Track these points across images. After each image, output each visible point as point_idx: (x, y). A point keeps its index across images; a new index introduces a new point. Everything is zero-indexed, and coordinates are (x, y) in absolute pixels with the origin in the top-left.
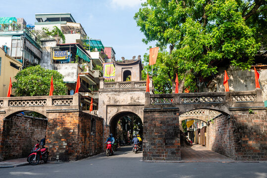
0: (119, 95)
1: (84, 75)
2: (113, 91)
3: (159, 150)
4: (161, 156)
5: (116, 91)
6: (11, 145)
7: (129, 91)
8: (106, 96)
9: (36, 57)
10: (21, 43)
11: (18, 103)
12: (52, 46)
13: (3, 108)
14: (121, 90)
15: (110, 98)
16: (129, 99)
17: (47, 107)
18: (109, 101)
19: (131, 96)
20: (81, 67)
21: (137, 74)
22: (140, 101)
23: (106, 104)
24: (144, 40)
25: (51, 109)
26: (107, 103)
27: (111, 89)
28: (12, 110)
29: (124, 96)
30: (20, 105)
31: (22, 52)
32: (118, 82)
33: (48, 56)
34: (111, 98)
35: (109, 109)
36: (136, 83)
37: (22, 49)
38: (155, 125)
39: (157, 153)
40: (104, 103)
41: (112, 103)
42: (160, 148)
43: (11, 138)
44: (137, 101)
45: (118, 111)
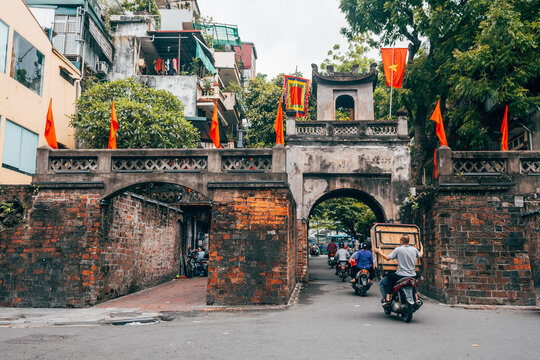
0: (331, 152)
1: (212, 104)
2: (317, 141)
3: (483, 281)
4: (489, 294)
5: (324, 143)
6: (110, 265)
7: (355, 143)
8: (301, 152)
9: (103, 58)
10: (77, 24)
11: (134, 164)
12: (139, 36)
13: (97, 175)
14: (336, 139)
15: (311, 158)
16: (355, 160)
17: (210, 174)
18: (309, 165)
19: (360, 154)
20: (202, 84)
21: (369, 106)
22: (380, 166)
23: (302, 171)
24: (344, 31)
25: (220, 180)
26: (303, 169)
27: (315, 137)
28: (122, 180)
29: (345, 153)
30: (138, 169)
31: (78, 46)
32: (330, 122)
33: (127, 57)
34: (314, 158)
35: (309, 182)
36: (370, 124)
37: (80, 38)
38: (468, 221)
39: (479, 287)
40: (297, 168)
41: (316, 168)
42: (485, 277)
43: (110, 248)
44: (373, 165)
45: (328, 187)
